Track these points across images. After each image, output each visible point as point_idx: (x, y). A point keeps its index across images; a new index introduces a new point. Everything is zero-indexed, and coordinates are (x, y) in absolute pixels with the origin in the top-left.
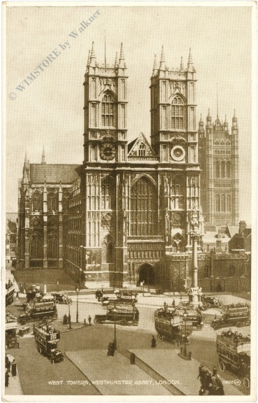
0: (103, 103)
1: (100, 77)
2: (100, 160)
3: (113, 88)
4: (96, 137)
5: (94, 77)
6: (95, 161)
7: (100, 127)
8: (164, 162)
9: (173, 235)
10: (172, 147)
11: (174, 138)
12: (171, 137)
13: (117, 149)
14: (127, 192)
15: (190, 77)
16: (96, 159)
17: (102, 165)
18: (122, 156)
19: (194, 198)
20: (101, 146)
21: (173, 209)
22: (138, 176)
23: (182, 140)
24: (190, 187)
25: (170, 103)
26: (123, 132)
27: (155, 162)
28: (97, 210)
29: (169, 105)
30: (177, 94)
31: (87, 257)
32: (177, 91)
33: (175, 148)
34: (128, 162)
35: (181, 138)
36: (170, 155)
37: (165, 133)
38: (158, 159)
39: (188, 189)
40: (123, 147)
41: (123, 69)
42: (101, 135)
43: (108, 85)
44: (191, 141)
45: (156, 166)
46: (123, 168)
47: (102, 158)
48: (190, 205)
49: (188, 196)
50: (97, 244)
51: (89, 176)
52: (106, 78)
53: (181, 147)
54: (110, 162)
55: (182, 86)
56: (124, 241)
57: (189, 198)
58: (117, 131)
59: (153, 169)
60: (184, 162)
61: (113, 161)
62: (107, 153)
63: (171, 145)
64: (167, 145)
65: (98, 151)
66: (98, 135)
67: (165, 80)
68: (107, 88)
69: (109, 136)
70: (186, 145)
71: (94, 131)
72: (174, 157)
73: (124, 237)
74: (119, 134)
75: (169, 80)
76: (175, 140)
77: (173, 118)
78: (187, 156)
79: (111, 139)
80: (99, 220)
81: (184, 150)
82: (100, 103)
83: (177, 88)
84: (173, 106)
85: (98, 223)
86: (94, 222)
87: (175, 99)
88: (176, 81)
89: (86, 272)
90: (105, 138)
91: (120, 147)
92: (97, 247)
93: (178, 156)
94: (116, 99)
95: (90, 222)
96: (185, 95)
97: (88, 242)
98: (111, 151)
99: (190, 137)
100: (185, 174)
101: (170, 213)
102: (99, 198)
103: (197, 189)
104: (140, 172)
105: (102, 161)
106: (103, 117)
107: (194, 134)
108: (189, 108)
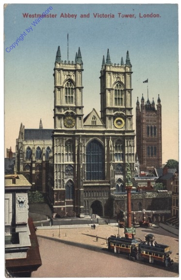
0: (66, 88)
1: (64, 70)
3: (73, 78)
4: (61, 112)
5: (59, 70)
6: (60, 129)
7: (64, 104)
8: (109, 129)
10: (114, 119)
11: (116, 112)
12: (114, 112)
13: (76, 120)
14: (83, 151)
15: (127, 70)
16: (61, 127)
17: (66, 131)
18: (79, 125)
19: (130, 154)
20: (64, 118)
21: (116, 162)
22: (91, 139)
23: (122, 114)
24: (127, 146)
25: (114, 88)
26: (81, 108)
27: (103, 129)
28: (62, 163)
30: (118, 82)
31: (55, 196)
32: (119, 80)
33: (117, 119)
34: (84, 129)
35: (121, 112)
36: (114, 125)
37: (110, 109)
38: (105, 127)
39: (126, 148)
40: (80, 119)
41: (80, 65)
42: (65, 111)
43: (70, 75)
44: (128, 115)
45: (104, 132)
47: (65, 126)
48: (128, 159)
50: (62, 187)
51: (56, 140)
52: (68, 70)
53: (122, 119)
54: (71, 129)
55: (121, 76)
56: (81, 185)
57: (127, 154)
58: (76, 107)
59: (101, 134)
60: (123, 129)
61: (74, 129)
62: (69, 124)
63: (115, 117)
64: (110, 117)
65: (63, 122)
66: (63, 110)
67: (110, 72)
68: (69, 77)
69: (70, 111)
70: (125, 118)
71: (59, 108)
72: (117, 126)
73: (81, 182)
74: (78, 110)
75: (113, 72)
76: (117, 114)
77: (116, 98)
78: (125, 125)
79: (72, 113)
80: (63, 170)
81: (123, 121)
82: (63, 88)
83: (118, 78)
84: (116, 90)
85: (63, 172)
86: (60, 171)
87: (117, 85)
88: (118, 73)
89: (54, 207)
90: (67, 113)
91: (78, 119)
92: (62, 189)
93: (119, 125)
94: (75, 85)
95: (57, 172)
96: (124, 83)
97: (55, 185)
98: (72, 122)
99: (127, 111)
100: (124, 137)
101: (114, 164)
102: (63, 154)
103: (132, 148)
104: (93, 136)
105: (65, 129)
106: (66, 97)
107: (130, 109)
108: (127, 92)
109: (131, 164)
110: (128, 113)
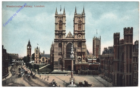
1: (58, 17)
2: (58, 38)
3: (62, 20)
4: (57, 32)
7: (58, 30)
8: (75, 39)
9: (78, 58)
10: (78, 35)
12: (78, 32)
14: (65, 47)
15: (83, 16)
17: (59, 40)
18: (64, 37)
19: (84, 48)
21: (78, 51)
22: (68, 43)
23: (81, 33)
24: (83, 45)
25: (78, 23)
27: (73, 39)
29: (77, 23)
30: (80, 21)
31: (54, 64)
32: (80, 20)
33: (79, 35)
35: (80, 32)
36: (77, 37)
37: (76, 31)
39: (82, 46)
40: (64, 35)
41: (64, 15)
43: (61, 19)
45: (73, 40)
46: (64, 40)
47: (59, 38)
52: (60, 17)
53: (81, 35)
54: (61, 39)
57: (83, 48)
58: (63, 31)
59: (73, 41)
60: (81, 39)
62: (60, 37)
63: (78, 34)
64: (76, 34)
65: (58, 36)
70: (82, 34)
72: (78, 38)
74: (63, 32)
75: (77, 17)
76: (79, 33)
77: (78, 27)
78: (82, 37)
79: (61, 33)
81: (81, 36)
82: (58, 24)
83: (80, 19)
84: (78, 24)
86: (56, 54)
87: (79, 22)
88: (80, 17)
89: (54, 67)
90: (59, 33)
91: (63, 35)
92: (57, 61)
93: (80, 37)
94: (63, 23)
95: (55, 55)
96: (82, 21)
97: (54, 59)
98: (61, 36)
99: (83, 32)
100: (81, 42)
101: (77, 52)
102: (57, 48)
103: (85, 46)
104: (69, 42)
105: (59, 39)
106: (59, 27)
107: (84, 31)
108: (83, 24)
109: (84, 52)
110: (83, 33)
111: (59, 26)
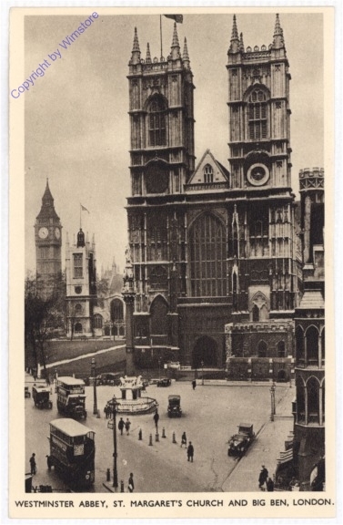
2: (145, 194)
4: (140, 162)
8: (234, 189)
9: (251, 294)
11: (251, 152)
12: (246, 151)
13: (168, 176)
14: (181, 236)
16: (141, 193)
17: (149, 200)
18: (176, 185)
19: (280, 240)
20: (146, 175)
21: (253, 257)
23: (264, 155)
24: (274, 223)
25: (247, 100)
27: (222, 190)
28: (141, 263)
29: (244, 103)
30: (257, 86)
32: (257, 82)
33: (252, 167)
34: (184, 193)
35: (261, 151)
36: (246, 179)
37: (237, 146)
38: (227, 185)
39: (271, 227)
40: (177, 173)
42: (147, 159)
44: (277, 154)
45: (223, 196)
46: (176, 203)
47: (150, 191)
48: (274, 250)
49: (271, 236)
53: (264, 166)
57: (273, 240)
58: (169, 151)
59: (220, 201)
60: (266, 187)
61: (164, 194)
63: (246, 164)
64: (238, 163)
65: (144, 181)
66: (143, 160)
69: (156, 159)
70: (270, 162)
72: (252, 181)
74: (171, 156)
76: (252, 155)
77: (251, 123)
79: (160, 162)
80: (143, 276)
81: (266, 170)
83: (256, 77)
84: (251, 105)
85: (144, 281)
87: (254, 94)
91: (171, 173)
92: (142, 313)
93: (258, 179)
96: (269, 86)
100: (267, 204)
105: (149, 195)
106: (151, 132)
107: (279, 144)
108: (273, 106)
109: (280, 260)
110: (275, 152)
111: (152, 126)
